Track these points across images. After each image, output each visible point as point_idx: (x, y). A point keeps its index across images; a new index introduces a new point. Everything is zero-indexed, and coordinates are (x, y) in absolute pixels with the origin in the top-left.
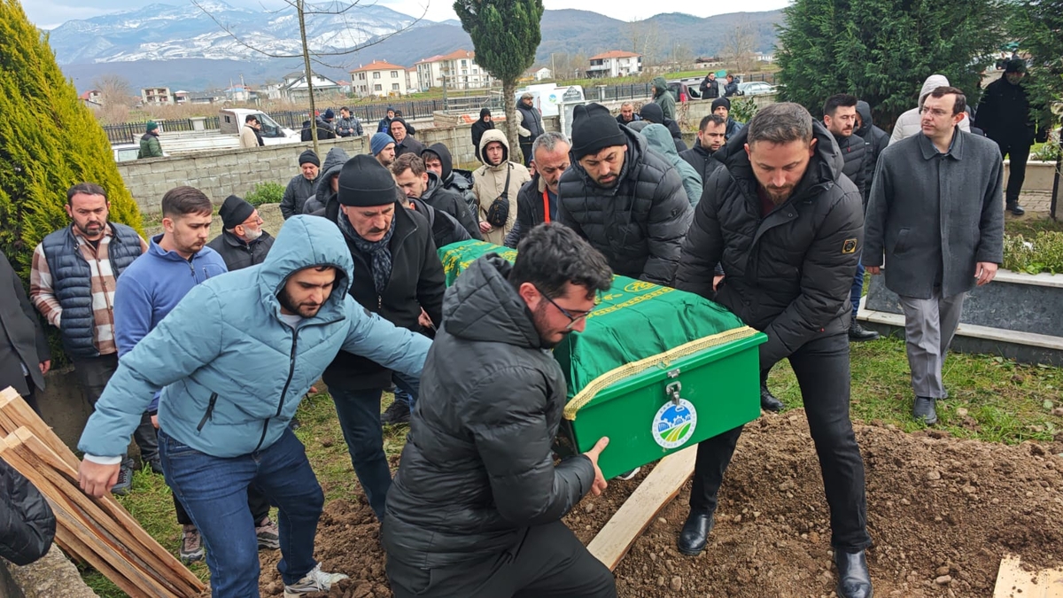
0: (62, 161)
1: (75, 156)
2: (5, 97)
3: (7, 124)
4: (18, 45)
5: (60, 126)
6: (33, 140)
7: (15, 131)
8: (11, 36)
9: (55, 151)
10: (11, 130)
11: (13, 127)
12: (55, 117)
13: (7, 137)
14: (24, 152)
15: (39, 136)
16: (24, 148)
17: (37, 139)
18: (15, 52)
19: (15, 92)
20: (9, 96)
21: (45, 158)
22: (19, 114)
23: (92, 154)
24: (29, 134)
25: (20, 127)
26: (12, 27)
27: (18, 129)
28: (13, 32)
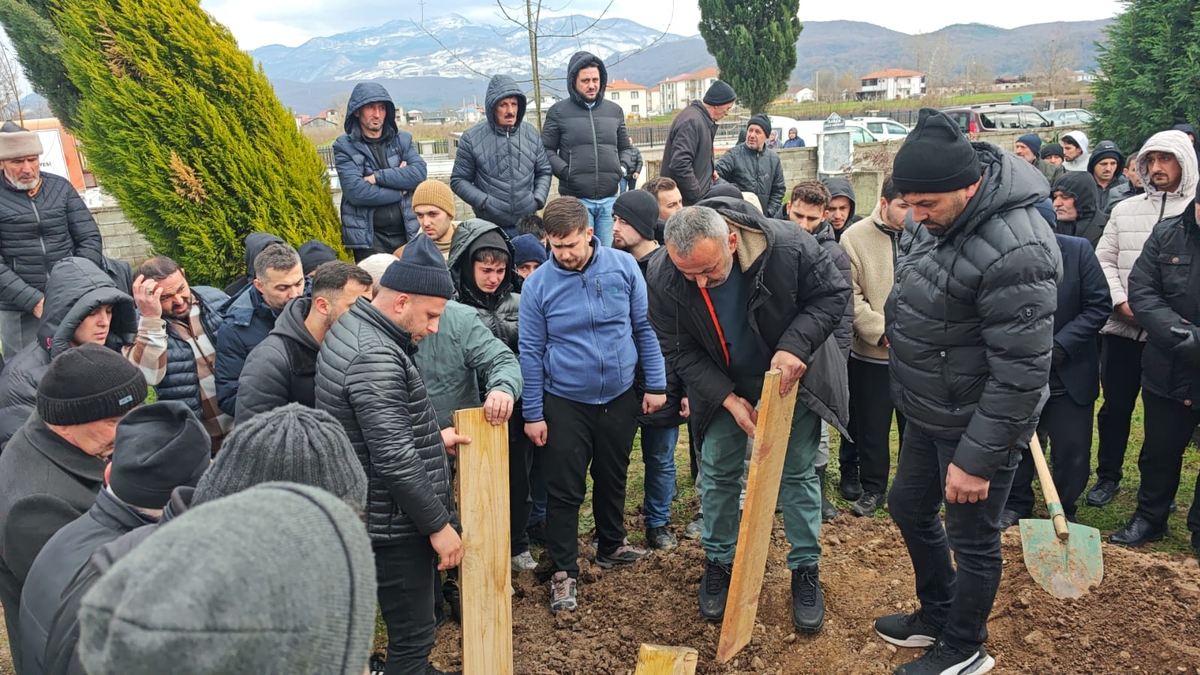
0: (283, 197)
1: (294, 192)
2: (229, 133)
3: (232, 161)
4: (236, 81)
5: (283, 162)
6: (256, 175)
7: (239, 168)
8: (229, 74)
9: (278, 187)
10: (235, 168)
11: (238, 165)
12: (278, 153)
13: (232, 174)
14: (248, 189)
15: (261, 173)
16: (248, 185)
17: (259, 176)
18: (234, 88)
19: (239, 130)
20: (233, 133)
21: (267, 194)
22: (242, 151)
23: (311, 190)
24: (252, 171)
25: (244, 164)
26: (227, 65)
27: (241, 165)
28: (229, 69)
